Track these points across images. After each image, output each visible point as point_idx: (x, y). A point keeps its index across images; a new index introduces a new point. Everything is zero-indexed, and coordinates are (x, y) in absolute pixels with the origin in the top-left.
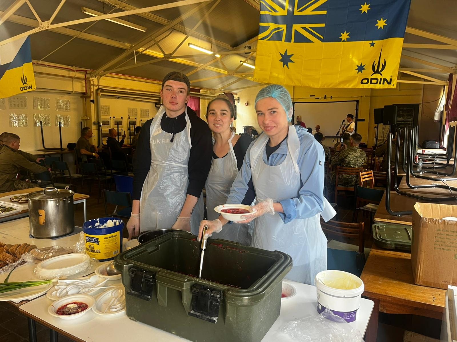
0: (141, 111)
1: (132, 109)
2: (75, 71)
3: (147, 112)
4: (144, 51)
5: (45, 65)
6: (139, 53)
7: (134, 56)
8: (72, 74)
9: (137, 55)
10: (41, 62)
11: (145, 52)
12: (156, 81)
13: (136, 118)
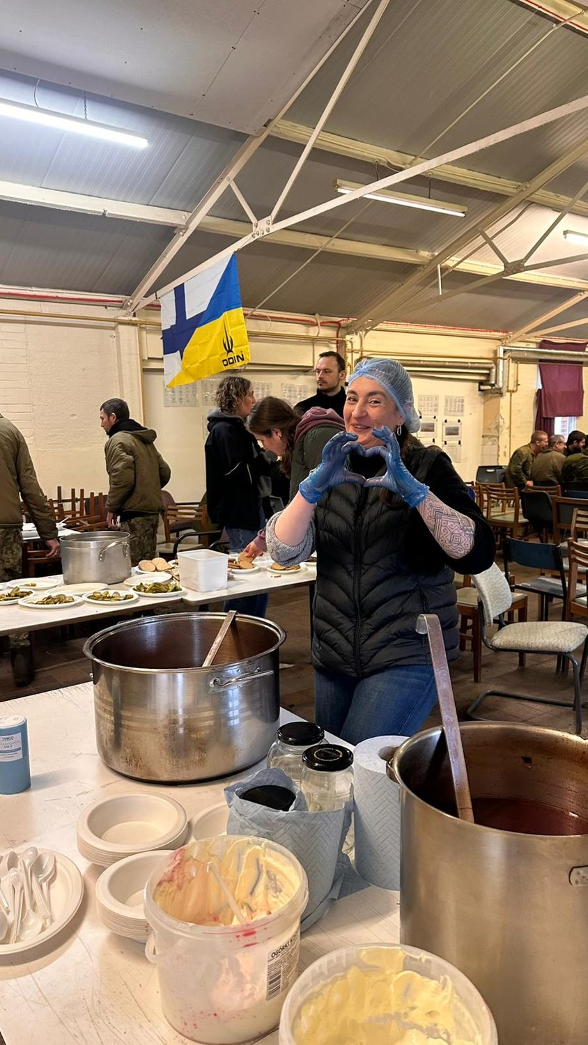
0: (447, 401)
1: (428, 398)
2: (319, 324)
3: (460, 403)
4: (459, 263)
5: (266, 317)
6: (448, 269)
7: (437, 277)
8: (313, 332)
9: (444, 275)
10: (258, 312)
11: (461, 267)
12: (483, 333)
13: (435, 417)
